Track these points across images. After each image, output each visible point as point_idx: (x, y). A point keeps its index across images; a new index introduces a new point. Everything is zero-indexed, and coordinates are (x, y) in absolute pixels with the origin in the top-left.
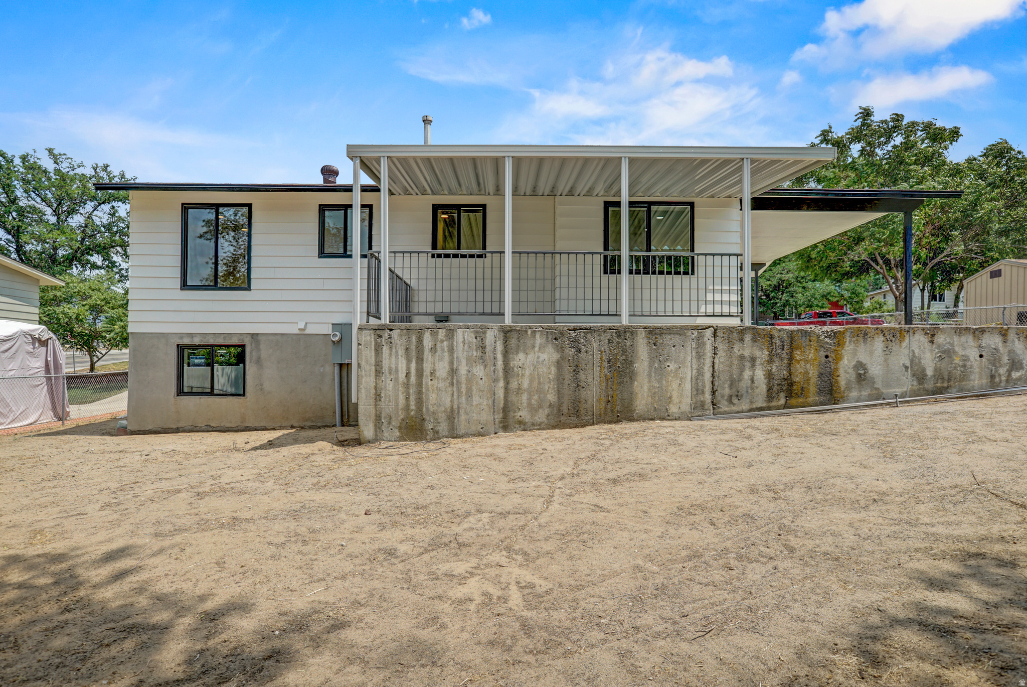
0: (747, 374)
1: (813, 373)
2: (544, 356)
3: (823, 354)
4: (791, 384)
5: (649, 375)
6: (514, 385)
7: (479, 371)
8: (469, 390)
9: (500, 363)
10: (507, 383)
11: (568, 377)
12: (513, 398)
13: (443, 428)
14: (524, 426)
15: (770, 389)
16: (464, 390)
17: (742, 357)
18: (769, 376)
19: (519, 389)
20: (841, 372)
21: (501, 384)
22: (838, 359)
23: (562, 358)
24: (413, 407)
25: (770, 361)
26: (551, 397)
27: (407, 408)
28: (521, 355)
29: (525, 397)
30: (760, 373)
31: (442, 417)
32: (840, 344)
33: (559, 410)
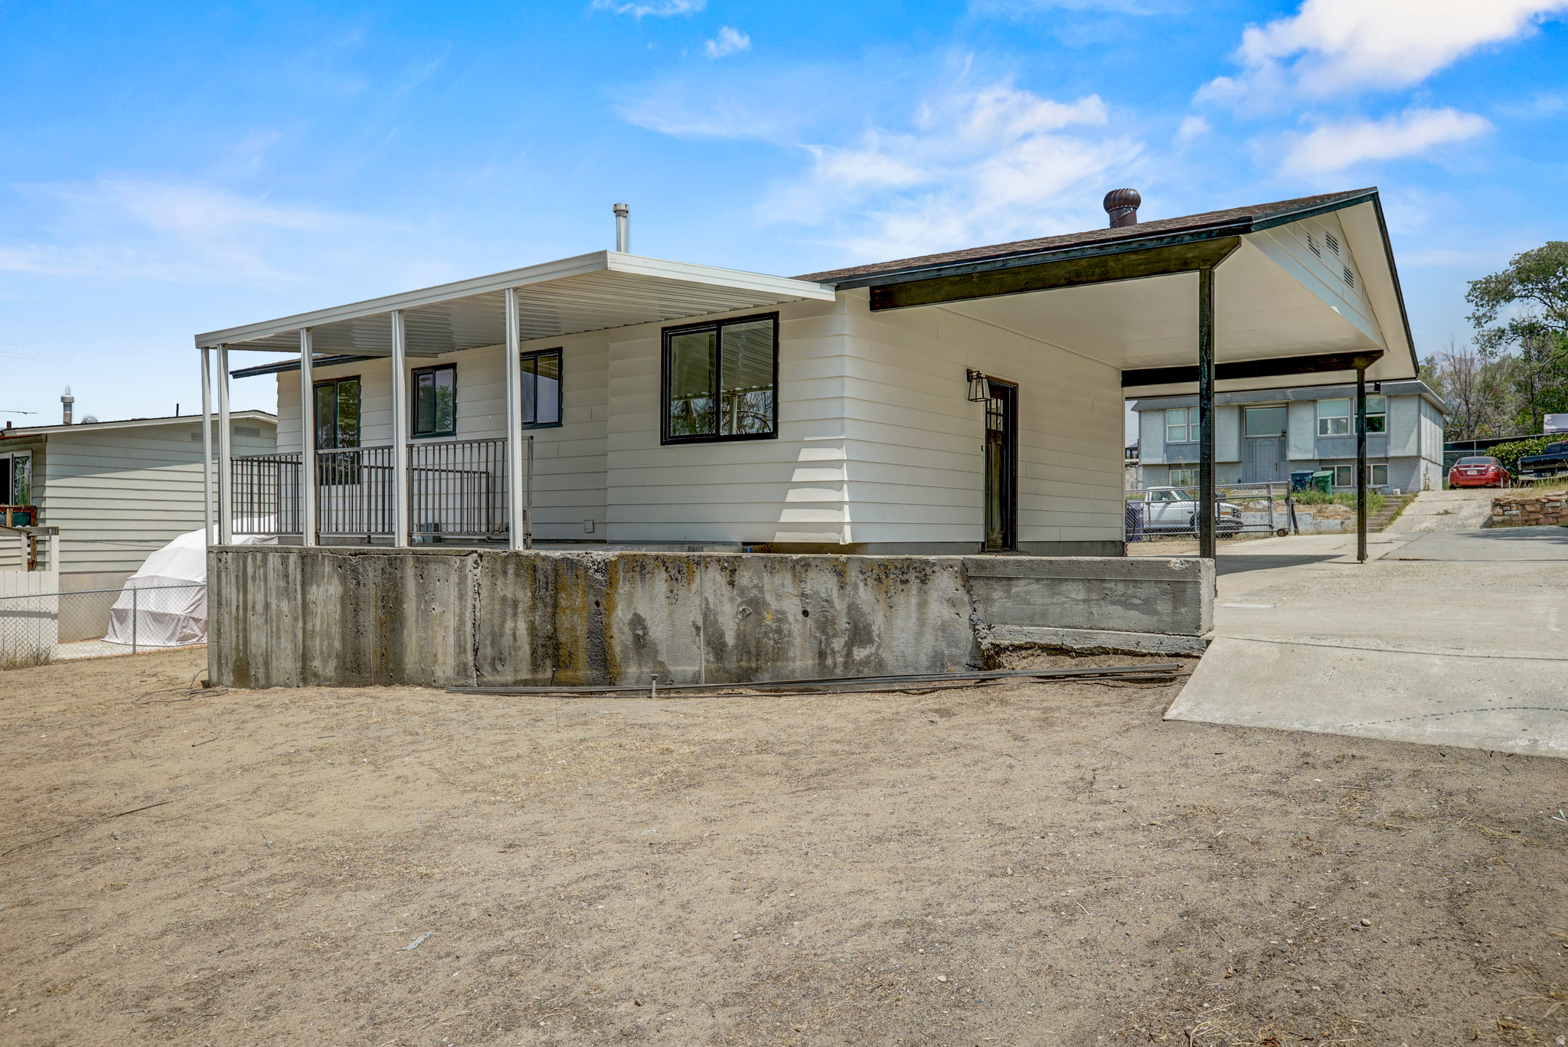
0: (509, 625)
1: (582, 630)
2: (331, 590)
3: (592, 599)
4: (557, 646)
5: (417, 621)
15: (534, 652)
17: (504, 599)
18: (532, 630)
20: (615, 631)
22: (611, 609)
23: (346, 592)
25: (533, 608)
26: (337, 644)
30: (522, 626)
32: (611, 583)
33: (344, 662)
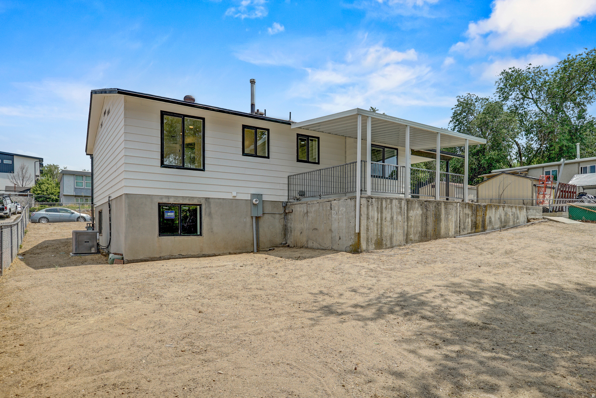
2: (418, 212)
4: (476, 224)
6: (409, 224)
7: (400, 218)
8: (397, 226)
9: (406, 214)
10: (408, 223)
11: (424, 221)
12: (409, 230)
13: (388, 243)
14: (412, 241)
15: (472, 226)
16: (395, 226)
17: (466, 214)
19: (411, 226)
20: (486, 220)
21: (406, 224)
23: (423, 213)
24: (379, 234)
25: (472, 216)
26: (420, 229)
27: (377, 235)
28: (412, 211)
29: (412, 229)
31: (388, 238)
33: (422, 235)
